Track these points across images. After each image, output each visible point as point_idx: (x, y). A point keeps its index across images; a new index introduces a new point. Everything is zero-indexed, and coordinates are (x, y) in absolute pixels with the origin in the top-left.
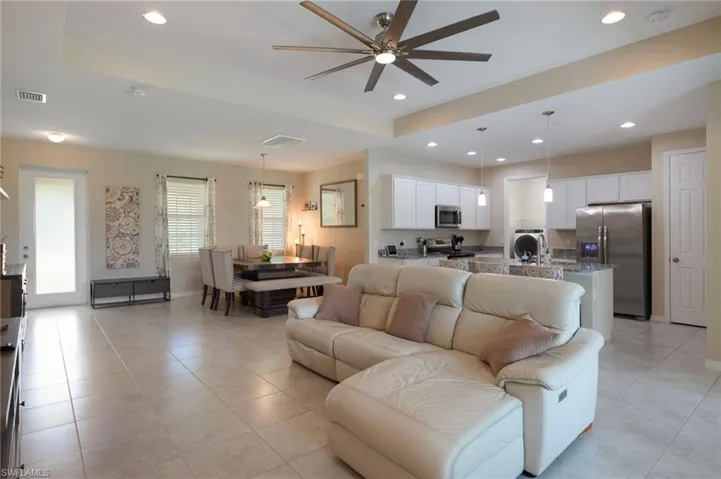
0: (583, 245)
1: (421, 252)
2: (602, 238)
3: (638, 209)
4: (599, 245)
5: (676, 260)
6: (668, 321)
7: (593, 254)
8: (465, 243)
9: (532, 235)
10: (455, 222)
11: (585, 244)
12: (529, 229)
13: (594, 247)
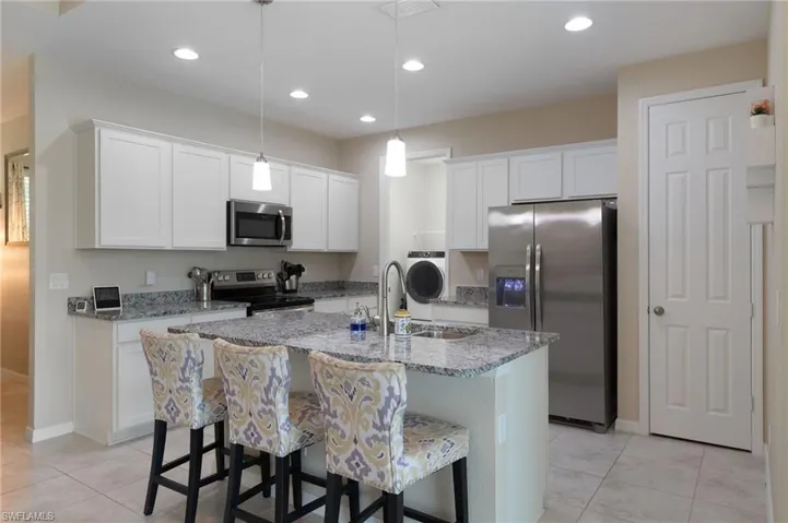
0: (500, 281)
1: (198, 297)
2: (533, 267)
3: (594, 216)
4: (527, 280)
5: (660, 312)
6: (647, 433)
7: (515, 299)
8: (306, 277)
9: (434, 261)
10: (277, 236)
11: (504, 279)
12: (429, 250)
13: (518, 286)
